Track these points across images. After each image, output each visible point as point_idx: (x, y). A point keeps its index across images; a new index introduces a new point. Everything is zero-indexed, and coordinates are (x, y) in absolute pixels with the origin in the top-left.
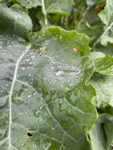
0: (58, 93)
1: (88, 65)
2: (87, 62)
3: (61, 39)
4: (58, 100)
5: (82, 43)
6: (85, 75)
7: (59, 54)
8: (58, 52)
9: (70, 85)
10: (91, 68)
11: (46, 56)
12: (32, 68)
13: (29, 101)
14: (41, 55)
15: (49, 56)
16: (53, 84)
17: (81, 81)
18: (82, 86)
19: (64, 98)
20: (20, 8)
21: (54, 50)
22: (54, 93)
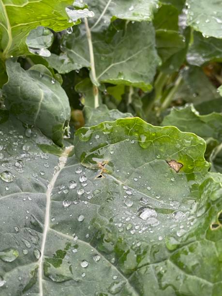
0: (153, 251)
1: (213, 192)
2: (208, 187)
3: (145, 143)
4: (153, 266)
5: (190, 152)
6: (207, 213)
7: (139, 173)
8: (137, 169)
9: (179, 235)
10: (220, 198)
11: (111, 178)
12: (86, 203)
13: (84, 275)
14: (101, 176)
15: (118, 178)
16: (140, 233)
17: (201, 223)
18: (204, 232)
19: (169, 261)
20: (46, 73)
21: (128, 164)
22: (145, 253)
